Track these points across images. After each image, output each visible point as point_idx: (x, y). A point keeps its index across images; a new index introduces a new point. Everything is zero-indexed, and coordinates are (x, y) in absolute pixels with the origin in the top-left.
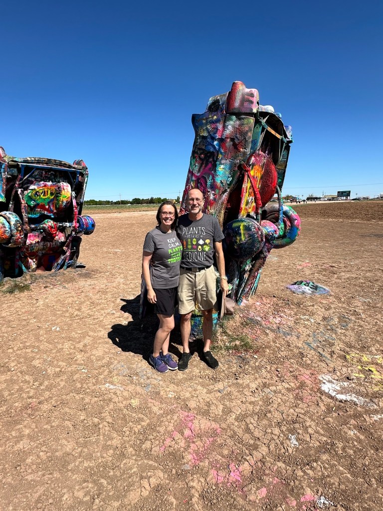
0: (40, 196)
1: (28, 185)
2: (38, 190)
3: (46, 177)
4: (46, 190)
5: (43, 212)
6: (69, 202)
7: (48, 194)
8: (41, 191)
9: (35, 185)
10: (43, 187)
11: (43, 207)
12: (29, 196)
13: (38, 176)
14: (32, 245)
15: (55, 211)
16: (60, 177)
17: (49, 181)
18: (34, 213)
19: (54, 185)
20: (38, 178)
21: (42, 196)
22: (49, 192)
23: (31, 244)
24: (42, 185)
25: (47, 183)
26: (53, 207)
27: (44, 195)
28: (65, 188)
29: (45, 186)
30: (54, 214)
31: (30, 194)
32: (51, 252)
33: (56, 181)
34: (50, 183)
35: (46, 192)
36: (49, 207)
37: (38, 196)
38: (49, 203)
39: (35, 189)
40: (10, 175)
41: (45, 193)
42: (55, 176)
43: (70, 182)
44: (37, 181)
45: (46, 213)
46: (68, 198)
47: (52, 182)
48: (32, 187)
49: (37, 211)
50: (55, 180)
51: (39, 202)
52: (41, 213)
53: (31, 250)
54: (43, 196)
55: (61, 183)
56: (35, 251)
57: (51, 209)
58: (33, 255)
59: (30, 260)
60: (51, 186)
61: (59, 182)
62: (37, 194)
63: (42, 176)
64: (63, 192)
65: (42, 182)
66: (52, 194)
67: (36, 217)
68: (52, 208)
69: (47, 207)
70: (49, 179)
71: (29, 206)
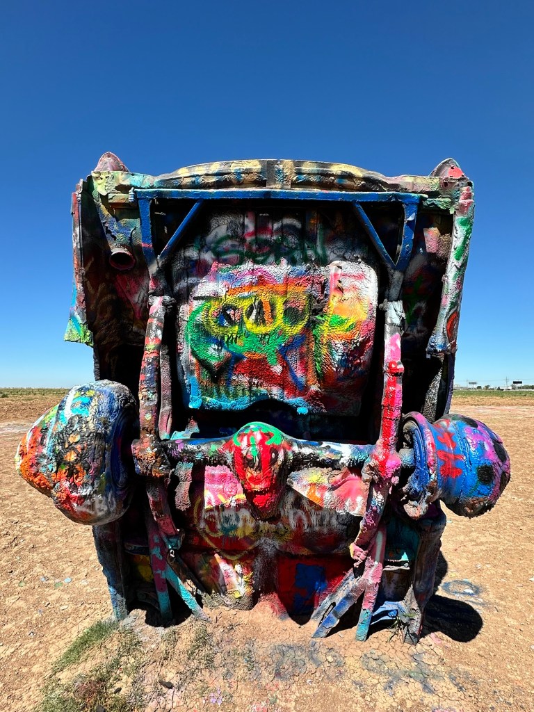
0: (242, 323)
1: (191, 280)
2: (230, 299)
3: (261, 244)
4: (265, 298)
5: (263, 390)
6: (360, 349)
7: (274, 317)
8: (245, 305)
9: (216, 279)
10: (251, 285)
11: (258, 368)
12: (198, 326)
13: (228, 244)
14: (226, 513)
15: (314, 388)
16: (329, 241)
17: (277, 262)
18: (227, 393)
19: (299, 276)
20: (227, 252)
21: (249, 323)
22: (280, 308)
23: (220, 508)
24: (248, 279)
25: (271, 269)
26: (306, 370)
27: (260, 320)
28: (346, 283)
29: (261, 281)
30: (313, 399)
31: (200, 318)
32: (305, 552)
33: (306, 259)
34: (279, 270)
35: (267, 309)
36: (287, 367)
37: (232, 323)
38: (283, 353)
39: (216, 297)
40: (123, 246)
41: (261, 312)
42: (305, 236)
43: (373, 259)
44: (225, 262)
45: (276, 392)
46: (353, 326)
47: (293, 262)
48: (206, 287)
49: (239, 384)
50: (303, 251)
51: (242, 346)
52: (255, 394)
53: (224, 529)
54: (256, 322)
55: (332, 268)
56: (239, 534)
57: (294, 377)
58: (235, 549)
59: (223, 566)
60: (287, 281)
61: (324, 261)
62: (228, 318)
63: (243, 240)
64: (333, 302)
65: (248, 266)
66: (292, 314)
67: (240, 407)
68: (299, 374)
69: (277, 369)
70: (277, 251)
71: (203, 363)
